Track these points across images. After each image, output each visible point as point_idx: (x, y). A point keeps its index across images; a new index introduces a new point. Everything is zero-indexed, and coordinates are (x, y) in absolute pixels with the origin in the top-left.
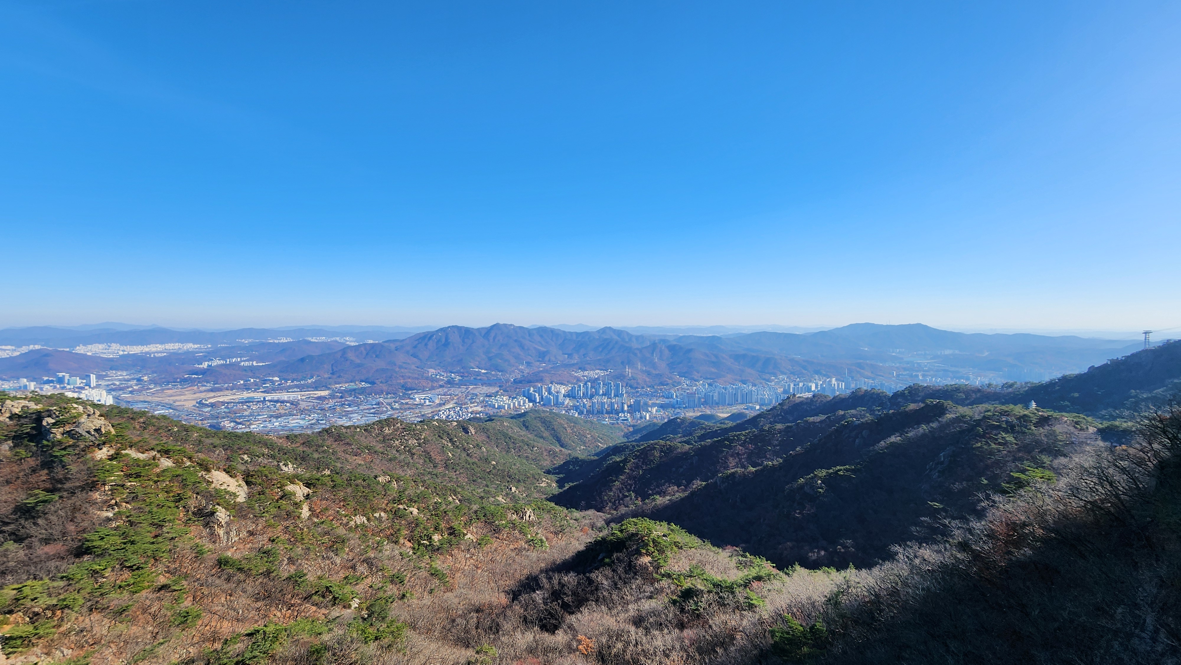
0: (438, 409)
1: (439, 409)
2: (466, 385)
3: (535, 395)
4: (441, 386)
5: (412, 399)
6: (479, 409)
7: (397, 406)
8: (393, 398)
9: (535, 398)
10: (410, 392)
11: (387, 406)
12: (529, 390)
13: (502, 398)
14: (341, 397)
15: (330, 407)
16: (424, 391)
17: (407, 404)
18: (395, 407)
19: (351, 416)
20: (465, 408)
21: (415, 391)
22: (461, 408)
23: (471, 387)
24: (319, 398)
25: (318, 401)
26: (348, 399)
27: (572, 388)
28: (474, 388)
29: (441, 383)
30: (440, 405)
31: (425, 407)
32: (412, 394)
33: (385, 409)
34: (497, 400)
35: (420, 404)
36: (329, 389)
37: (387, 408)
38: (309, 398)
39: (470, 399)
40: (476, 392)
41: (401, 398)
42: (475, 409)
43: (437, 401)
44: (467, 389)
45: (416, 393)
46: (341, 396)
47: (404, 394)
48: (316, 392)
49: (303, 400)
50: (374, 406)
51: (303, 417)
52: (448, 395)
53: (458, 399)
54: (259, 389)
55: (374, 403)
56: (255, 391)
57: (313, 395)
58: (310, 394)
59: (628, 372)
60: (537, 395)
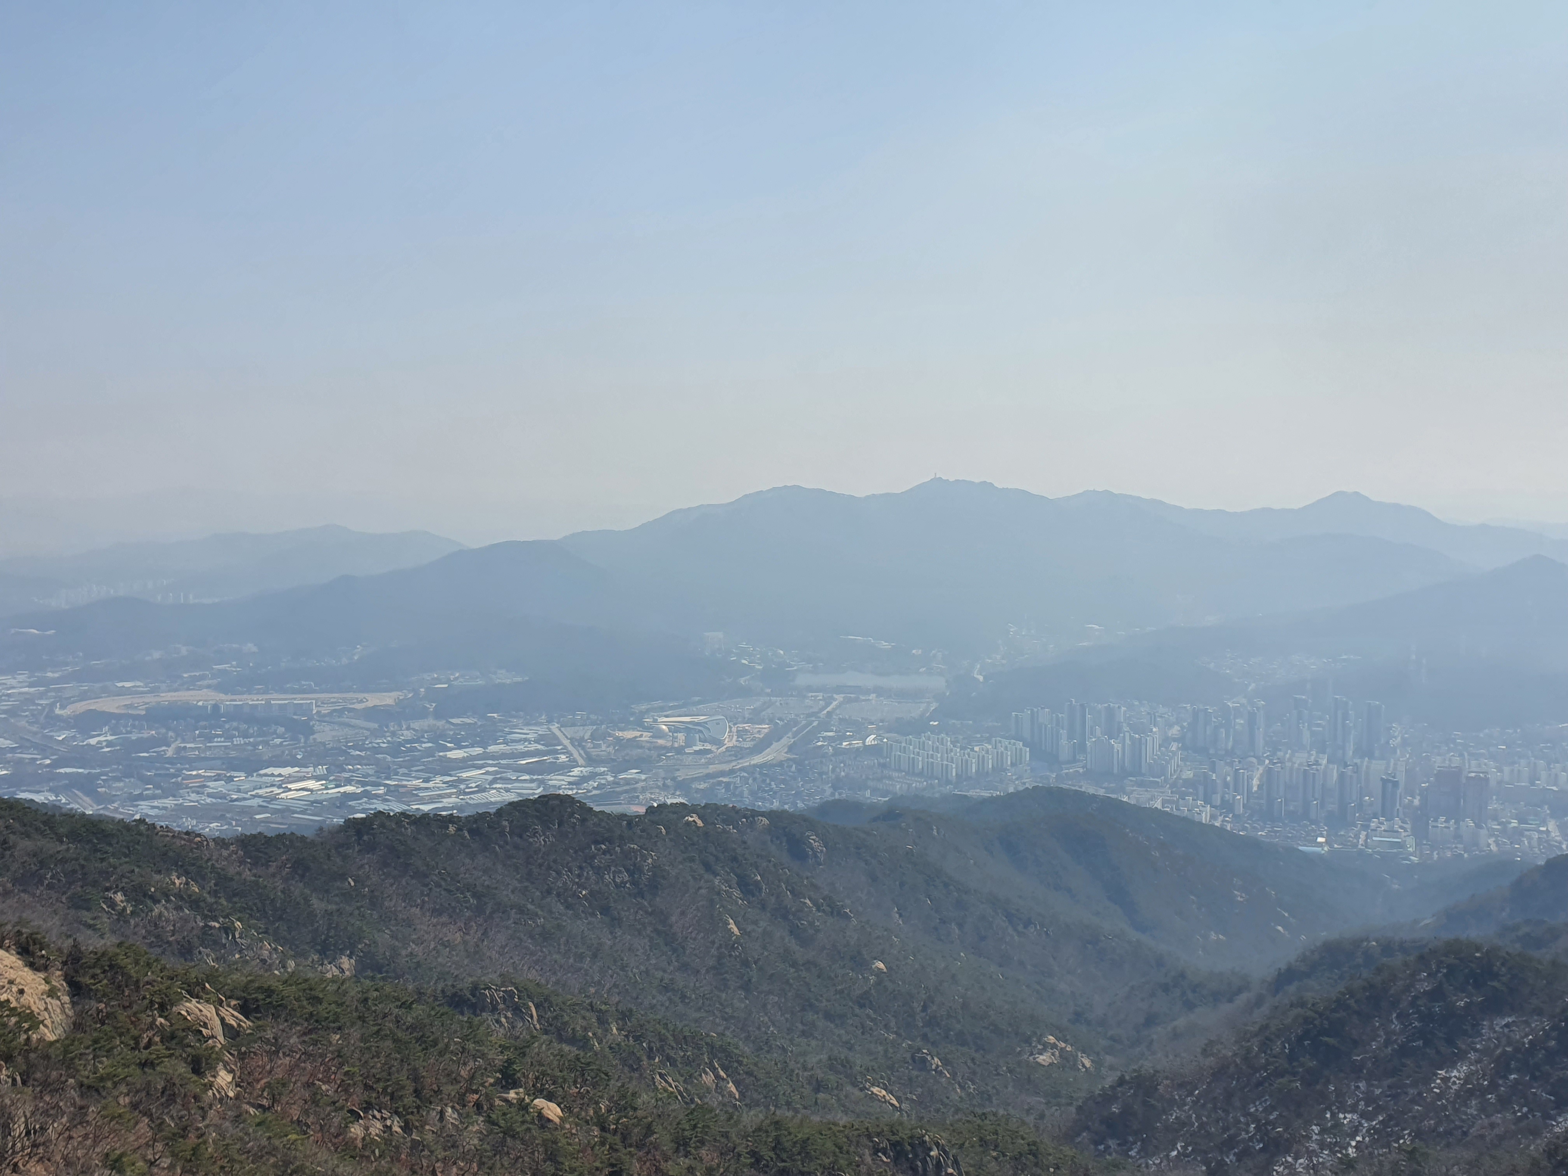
0: (726, 767)
1: (731, 765)
4: (743, 690)
5: (650, 728)
7: (601, 749)
8: (591, 723)
10: (644, 707)
11: (570, 748)
13: (942, 741)
16: (686, 705)
18: (593, 751)
20: (814, 766)
22: (802, 765)
23: (840, 696)
24: (371, 713)
30: (735, 753)
31: (687, 759)
32: (648, 711)
33: (563, 758)
35: (673, 748)
36: (400, 686)
37: (569, 754)
41: (614, 725)
44: (827, 702)
45: (662, 709)
47: (625, 711)
48: (361, 696)
49: (322, 718)
50: (534, 747)
51: (322, 770)
52: (762, 722)
53: (795, 735)
54: (202, 678)
55: (531, 736)
56: (192, 684)
57: (354, 703)
58: (344, 699)
59: (1418, 663)
60: (1064, 734)
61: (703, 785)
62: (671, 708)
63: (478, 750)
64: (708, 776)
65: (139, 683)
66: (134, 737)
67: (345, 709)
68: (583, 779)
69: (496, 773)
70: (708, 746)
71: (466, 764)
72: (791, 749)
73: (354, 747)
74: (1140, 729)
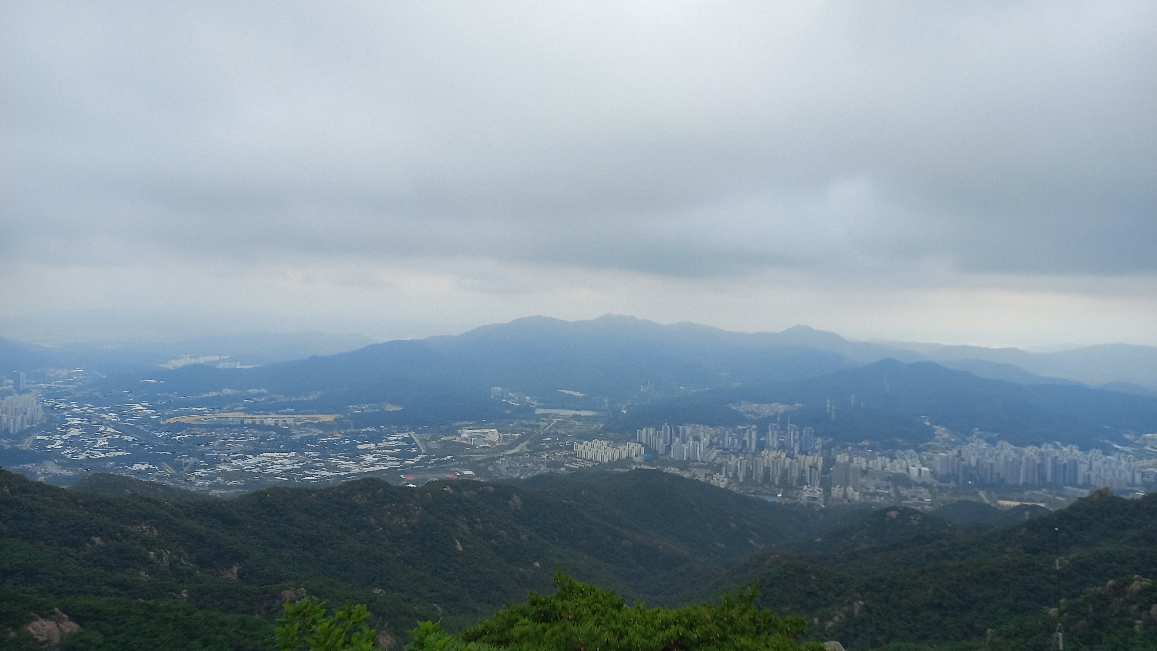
0: (495, 455)
1: (498, 455)
3: (659, 442)
4: (508, 418)
5: (459, 435)
7: (433, 445)
8: (431, 432)
10: (457, 425)
11: (419, 445)
12: (648, 433)
13: (603, 445)
14: (355, 427)
15: (334, 441)
16: (478, 424)
17: (449, 442)
18: (430, 446)
21: (465, 423)
23: (556, 420)
24: (321, 425)
25: (318, 431)
26: (364, 430)
27: (724, 433)
29: (508, 412)
32: (459, 427)
33: (414, 450)
35: (469, 445)
36: (338, 412)
37: (417, 448)
38: (306, 425)
40: (561, 429)
41: (441, 433)
43: (498, 442)
44: (549, 423)
45: (467, 426)
47: (448, 427)
48: (317, 416)
49: (297, 428)
50: (400, 444)
51: (292, 454)
52: (515, 433)
53: (531, 439)
54: (238, 406)
56: (231, 410)
57: (313, 420)
58: (309, 418)
59: (831, 409)
60: (661, 441)
61: (483, 465)
62: (471, 425)
63: (372, 445)
65: (205, 408)
66: (198, 436)
67: (308, 423)
69: (380, 457)
70: (487, 445)
72: (528, 446)
74: (697, 439)
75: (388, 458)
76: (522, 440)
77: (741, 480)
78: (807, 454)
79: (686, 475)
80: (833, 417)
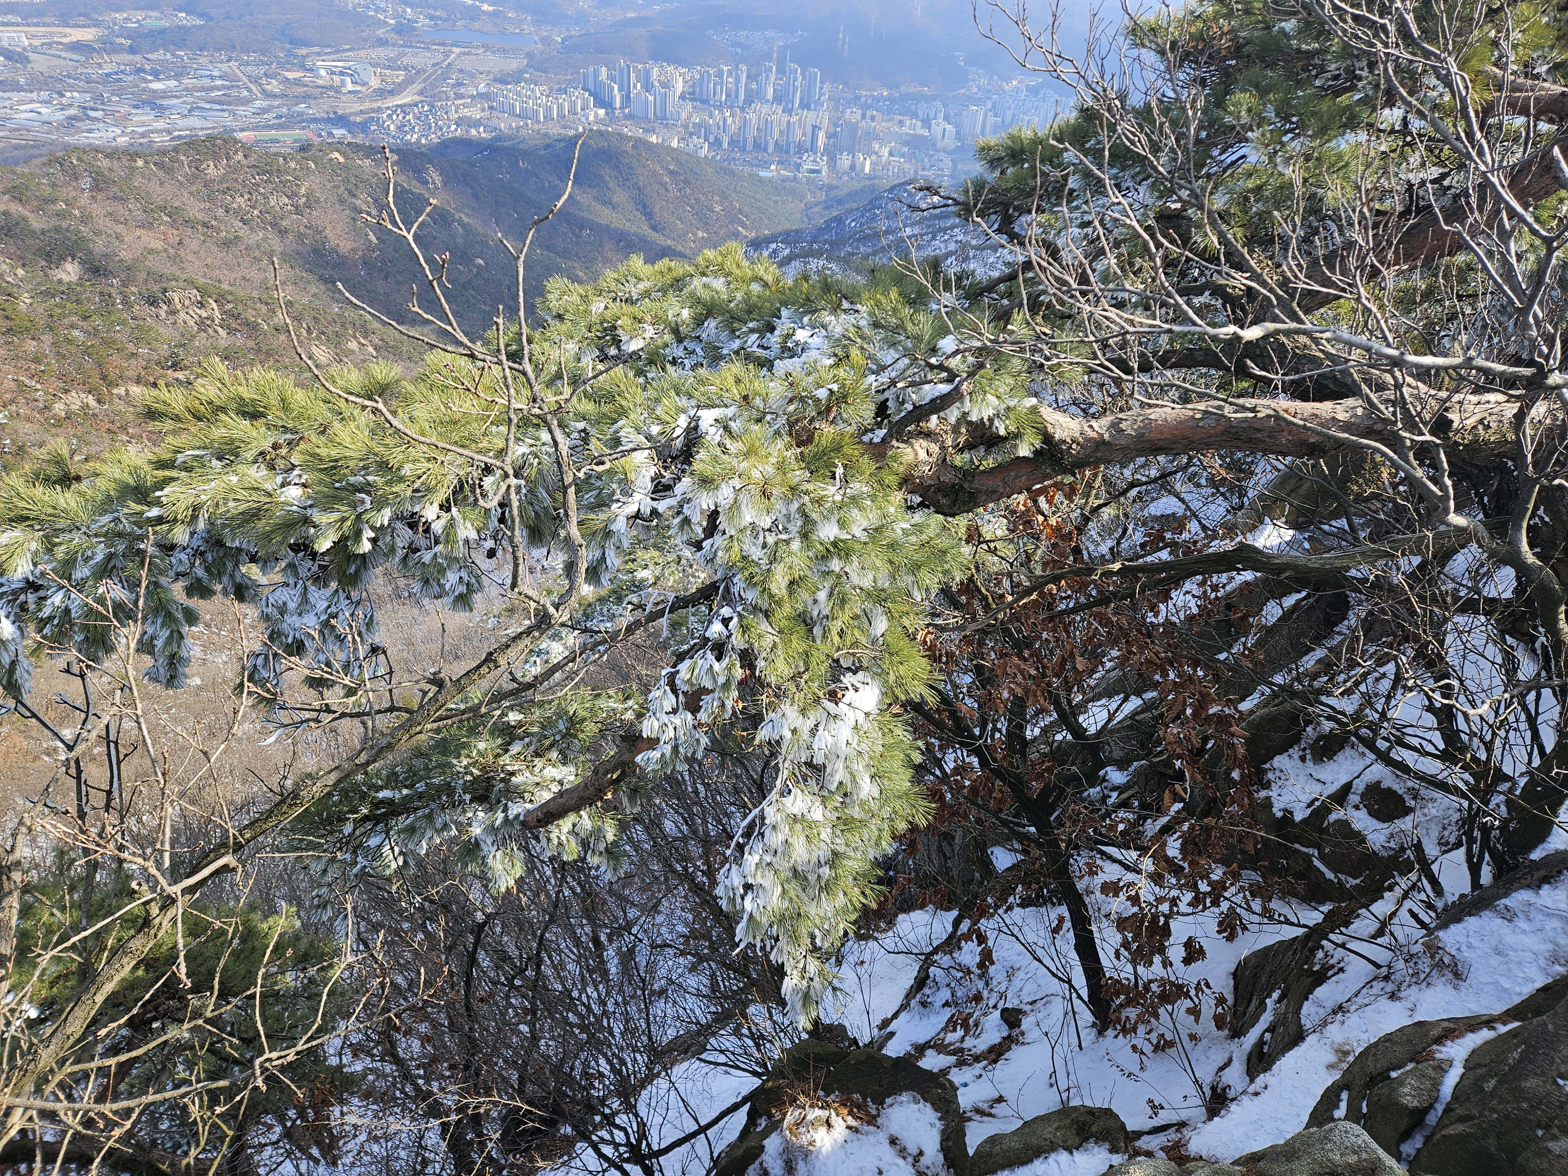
0: (375, 105)
1: (379, 104)
2: (444, 44)
3: (612, 89)
4: (382, 43)
5: (311, 70)
6: (476, 114)
7: (274, 86)
8: (264, 63)
9: (612, 97)
10: (304, 51)
11: (250, 84)
12: (596, 73)
13: (533, 91)
14: (132, 50)
15: (108, 75)
16: (337, 51)
17: (297, 82)
18: (268, 87)
19: (165, 102)
20: (442, 107)
21: (316, 49)
22: (432, 106)
23: (457, 50)
24: (75, 46)
25: (76, 57)
26: (150, 56)
27: (702, 76)
28: (465, 54)
29: (381, 32)
30: (380, 94)
31: (344, 98)
32: (307, 56)
34: (519, 94)
35: (331, 87)
36: (96, 24)
37: (249, 90)
38: (50, 45)
39: (453, 86)
40: (467, 64)
41: (281, 65)
42: (466, 112)
43: (375, 83)
44: (447, 55)
45: (318, 54)
46: (131, 46)
47: (289, 54)
48: (64, 30)
49: (34, 50)
50: (219, 82)
51: (44, 95)
52: (399, 69)
53: (425, 81)
55: (216, 73)
59: (844, 42)
60: (616, 87)
61: (358, 119)
62: (326, 54)
63: (173, 83)
64: (362, 112)
67: (52, 42)
68: (265, 111)
70: (358, 88)
71: (165, 94)
72: (421, 93)
73: (69, 77)
74: (666, 85)
75: (208, 106)
76: (409, 82)
77: (725, 145)
78: (809, 109)
79: (654, 139)
80: (846, 53)
